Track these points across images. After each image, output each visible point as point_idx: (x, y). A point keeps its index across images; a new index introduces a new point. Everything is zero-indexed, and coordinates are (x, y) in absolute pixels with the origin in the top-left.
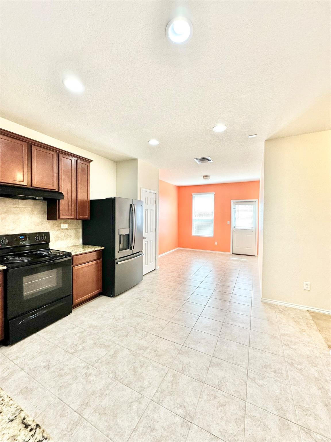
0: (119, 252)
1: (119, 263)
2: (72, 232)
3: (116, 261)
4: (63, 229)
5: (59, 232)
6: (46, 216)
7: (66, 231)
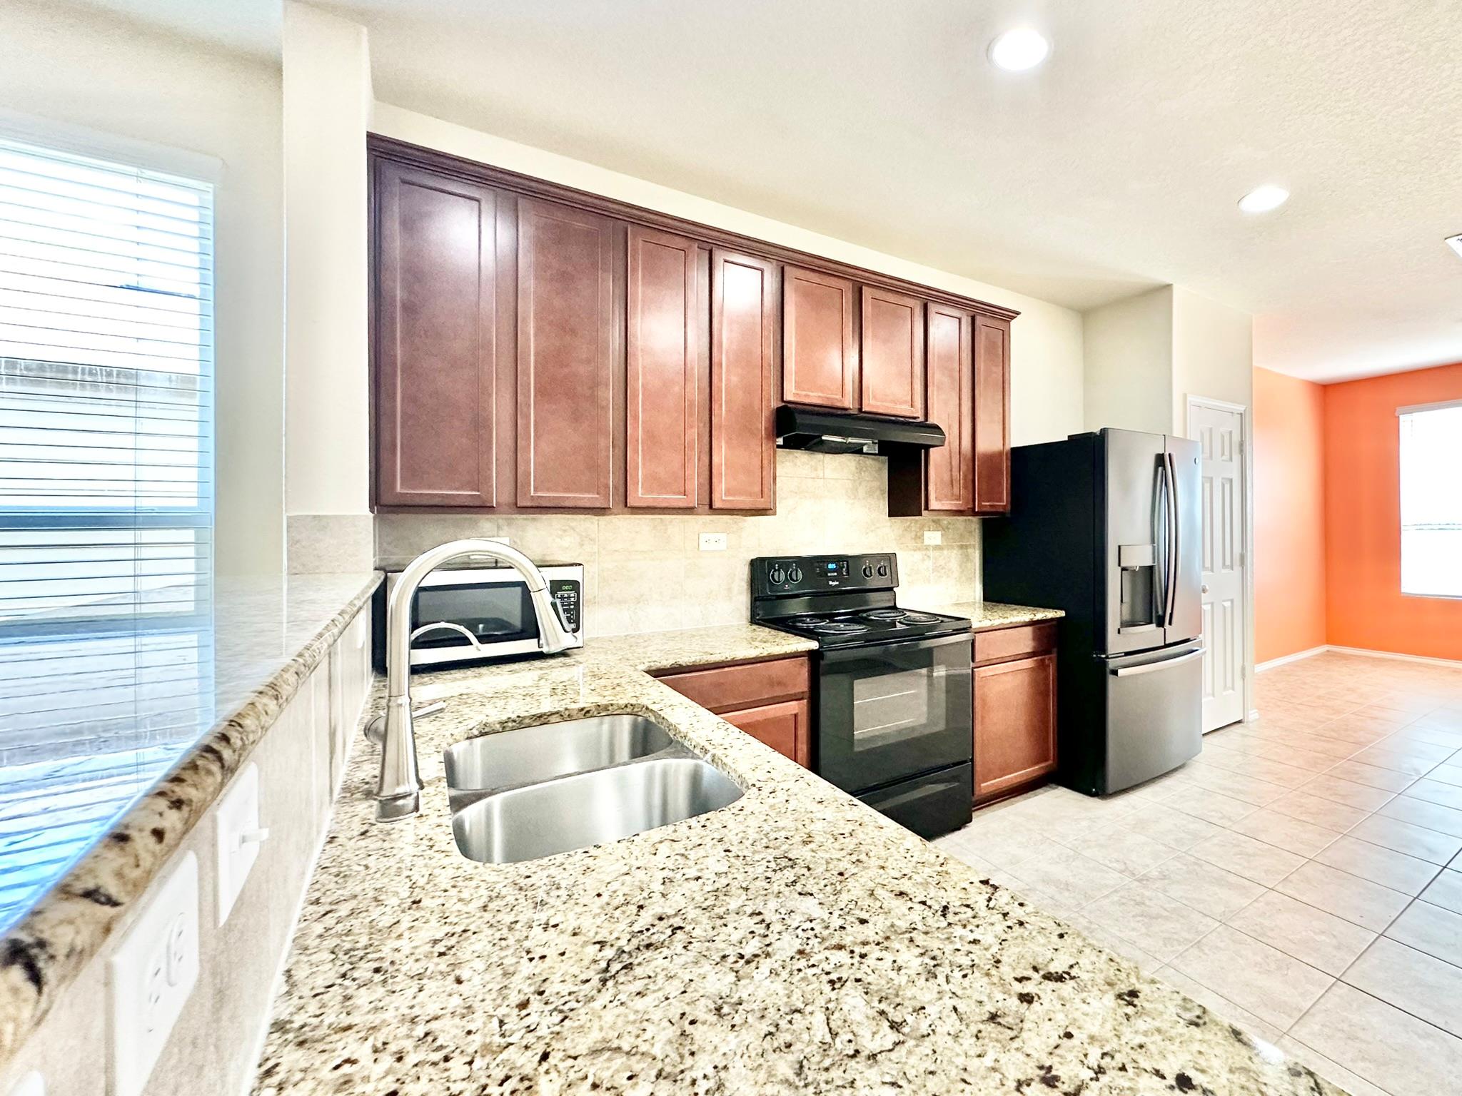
0: (1119, 632)
1: (1121, 672)
2: (952, 557)
3: (1112, 664)
4: (927, 548)
5: (918, 555)
6: (884, 505)
7: (937, 553)
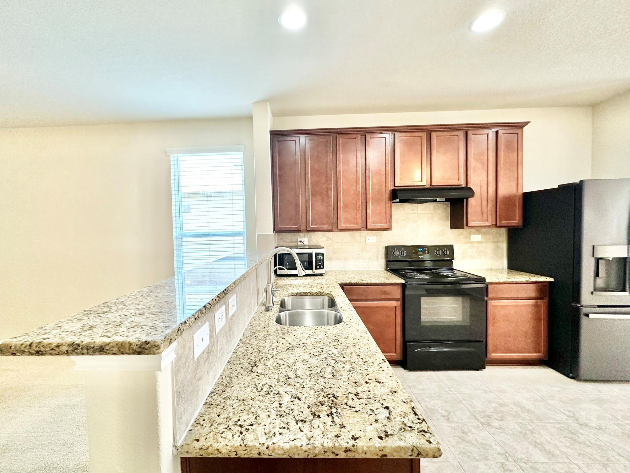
0: (592, 293)
1: (591, 316)
2: (489, 247)
3: (584, 310)
4: (472, 242)
5: (467, 246)
6: (448, 223)
7: (478, 245)
